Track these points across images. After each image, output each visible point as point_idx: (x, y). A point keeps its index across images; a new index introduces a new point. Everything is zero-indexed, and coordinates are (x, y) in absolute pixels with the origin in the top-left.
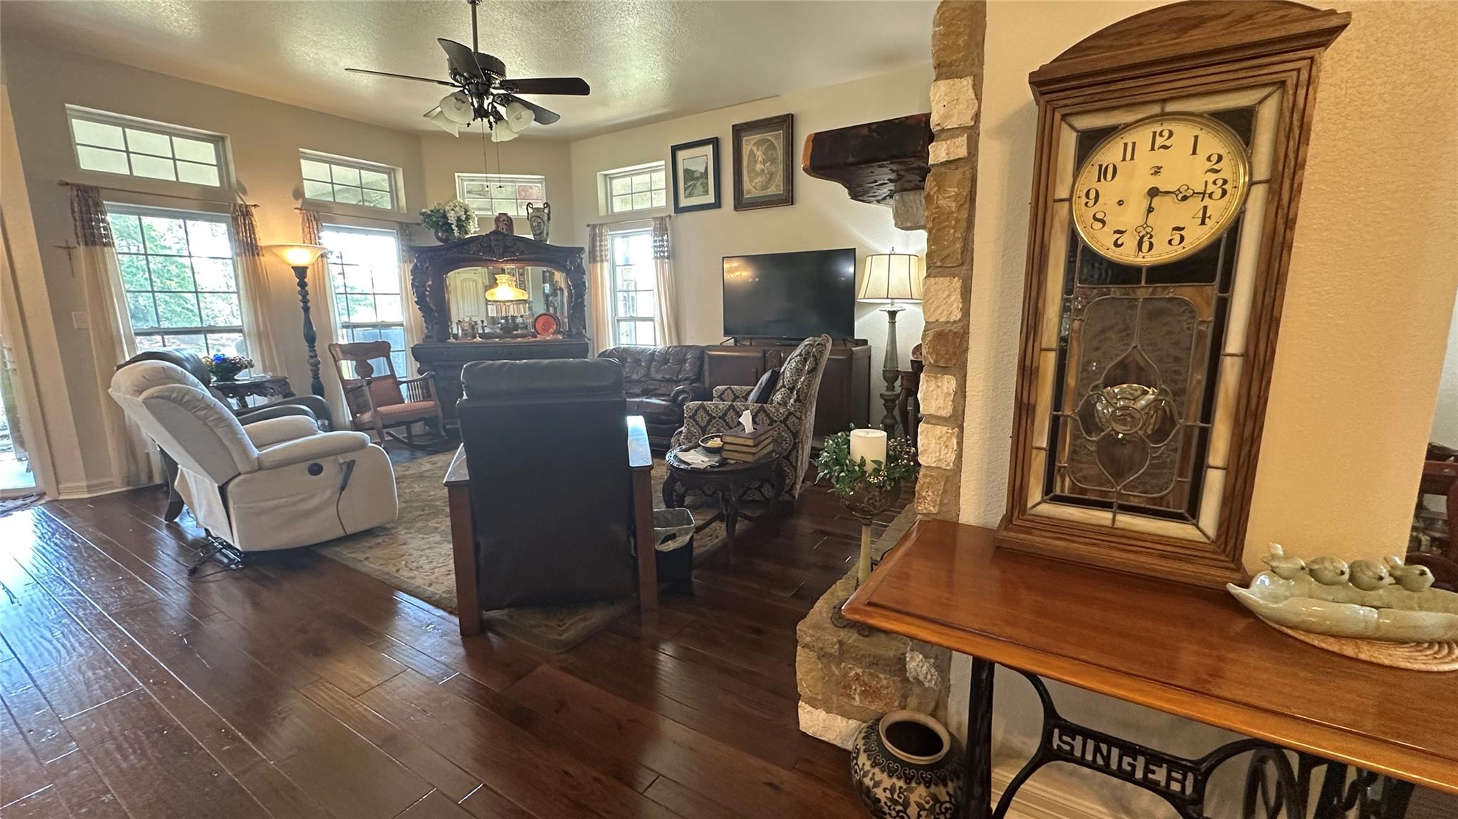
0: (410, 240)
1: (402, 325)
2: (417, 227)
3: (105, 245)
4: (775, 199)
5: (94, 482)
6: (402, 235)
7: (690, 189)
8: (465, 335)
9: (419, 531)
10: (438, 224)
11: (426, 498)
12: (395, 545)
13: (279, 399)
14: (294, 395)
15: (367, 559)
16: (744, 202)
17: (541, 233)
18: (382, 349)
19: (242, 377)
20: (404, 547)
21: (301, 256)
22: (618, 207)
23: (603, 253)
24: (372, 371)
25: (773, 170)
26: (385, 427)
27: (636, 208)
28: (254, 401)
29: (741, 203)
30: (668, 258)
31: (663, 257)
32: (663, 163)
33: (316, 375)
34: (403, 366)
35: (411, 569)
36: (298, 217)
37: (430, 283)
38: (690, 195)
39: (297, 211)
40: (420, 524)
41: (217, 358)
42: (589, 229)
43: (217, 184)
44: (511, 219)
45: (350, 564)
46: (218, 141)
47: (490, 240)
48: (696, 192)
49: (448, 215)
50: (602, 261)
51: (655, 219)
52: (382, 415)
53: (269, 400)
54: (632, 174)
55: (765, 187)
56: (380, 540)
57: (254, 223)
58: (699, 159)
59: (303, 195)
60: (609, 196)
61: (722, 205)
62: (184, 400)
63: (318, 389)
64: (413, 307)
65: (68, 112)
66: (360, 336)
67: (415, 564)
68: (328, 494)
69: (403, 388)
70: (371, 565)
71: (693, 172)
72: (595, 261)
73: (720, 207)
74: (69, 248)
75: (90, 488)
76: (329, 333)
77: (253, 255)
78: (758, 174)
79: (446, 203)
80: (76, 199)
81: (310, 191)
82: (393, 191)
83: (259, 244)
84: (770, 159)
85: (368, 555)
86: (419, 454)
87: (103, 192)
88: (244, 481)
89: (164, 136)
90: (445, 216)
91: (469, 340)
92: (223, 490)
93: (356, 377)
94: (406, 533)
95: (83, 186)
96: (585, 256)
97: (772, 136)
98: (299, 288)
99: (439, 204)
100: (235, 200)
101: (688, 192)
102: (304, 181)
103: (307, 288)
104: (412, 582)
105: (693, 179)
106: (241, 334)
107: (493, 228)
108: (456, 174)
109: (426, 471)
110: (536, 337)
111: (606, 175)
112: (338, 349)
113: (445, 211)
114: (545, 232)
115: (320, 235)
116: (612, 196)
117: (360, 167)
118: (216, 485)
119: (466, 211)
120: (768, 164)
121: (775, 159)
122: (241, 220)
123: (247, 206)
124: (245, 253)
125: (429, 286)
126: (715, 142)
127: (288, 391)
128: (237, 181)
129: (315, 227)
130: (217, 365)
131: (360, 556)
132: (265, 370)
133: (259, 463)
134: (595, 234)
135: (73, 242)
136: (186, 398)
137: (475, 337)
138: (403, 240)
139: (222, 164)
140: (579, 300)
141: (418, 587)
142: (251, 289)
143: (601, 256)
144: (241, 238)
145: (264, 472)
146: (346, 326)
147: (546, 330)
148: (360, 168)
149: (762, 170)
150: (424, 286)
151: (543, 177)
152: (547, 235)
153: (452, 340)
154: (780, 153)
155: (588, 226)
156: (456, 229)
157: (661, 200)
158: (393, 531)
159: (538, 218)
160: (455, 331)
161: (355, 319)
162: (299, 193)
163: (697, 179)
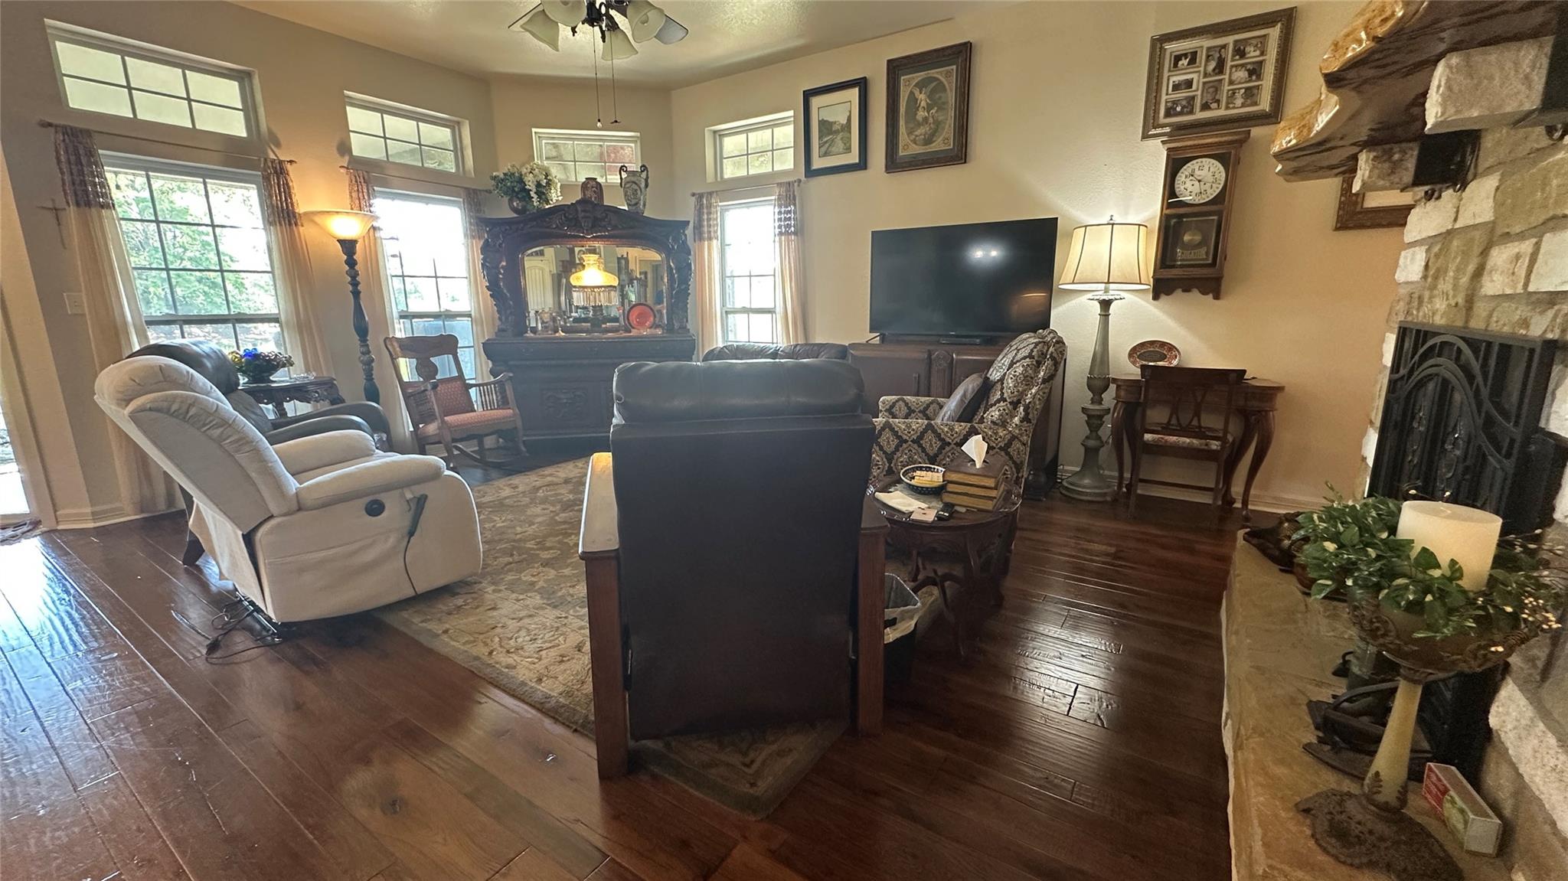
0: (478, 211)
1: (470, 316)
2: (488, 194)
3: (102, 206)
4: (942, 156)
5: (97, 508)
6: (469, 203)
7: (827, 145)
8: (545, 328)
9: (512, 587)
10: (513, 191)
11: (512, 536)
12: (481, 609)
13: (325, 406)
14: (343, 401)
15: (446, 632)
16: (898, 161)
17: (636, 204)
18: (448, 344)
19: (280, 378)
20: (495, 613)
21: (348, 226)
22: (730, 171)
23: (712, 229)
24: (436, 372)
25: (940, 118)
26: (455, 440)
27: (752, 172)
28: (295, 408)
29: (894, 164)
30: (795, 233)
31: (787, 233)
32: (791, 113)
33: (369, 377)
34: (471, 364)
35: (508, 652)
36: (344, 178)
37: (504, 264)
38: (826, 154)
39: (342, 170)
40: (510, 577)
41: (248, 354)
42: (694, 198)
43: (244, 134)
44: (600, 185)
45: (423, 639)
46: (242, 77)
47: (577, 210)
48: (834, 149)
49: (526, 179)
50: (710, 239)
51: (780, 185)
52: (449, 427)
53: (314, 406)
54: (747, 130)
55: (928, 141)
56: (460, 601)
57: (291, 184)
58: (841, 107)
59: (349, 150)
60: (719, 158)
61: (869, 165)
62: (190, 414)
63: (373, 394)
64: (482, 292)
65: (49, 31)
66: (421, 328)
67: (512, 642)
68: (392, 540)
69: (473, 392)
70: (453, 643)
71: (831, 124)
72: (701, 239)
73: (865, 168)
74: (56, 210)
75: (95, 516)
76: (384, 322)
77: (290, 224)
78: (919, 125)
79: (523, 165)
80: (62, 145)
81: (359, 147)
82: (458, 150)
83: (297, 211)
84: (935, 103)
85: (447, 626)
86: (494, 473)
87: (97, 138)
88: (279, 525)
89: (176, 69)
90: (521, 181)
91: (550, 334)
92: (249, 539)
93: (416, 378)
94: (494, 591)
95: (72, 128)
96: (689, 231)
97: (941, 73)
98: (347, 268)
99: (513, 166)
100: (267, 154)
101: (823, 149)
102: (351, 134)
103: (356, 267)
104: (512, 673)
105: (831, 132)
106: (277, 325)
107: (579, 197)
108: (534, 130)
109: (506, 498)
110: (630, 332)
111: (715, 132)
112: (396, 344)
113: (521, 175)
114: (642, 203)
115: (372, 201)
116: (722, 158)
117: (419, 118)
118: (240, 533)
119: (547, 176)
120: (933, 111)
121: (944, 103)
122: (274, 180)
123: (281, 162)
124: (280, 223)
125: (503, 267)
126: (862, 84)
127: (335, 396)
128: (269, 130)
129: (365, 190)
130: (248, 363)
131: (435, 627)
132: (308, 370)
133: (298, 502)
134: (702, 205)
135: (61, 202)
136: (193, 411)
137: (556, 331)
138: (470, 210)
139: (249, 109)
140: (683, 287)
141: (523, 684)
142: (289, 272)
143: (709, 232)
144: (274, 202)
145: (306, 513)
146: (404, 316)
147: (641, 324)
148: (418, 120)
149: (926, 119)
150: (497, 267)
151: (638, 134)
152: (644, 205)
153: (529, 334)
154: (951, 97)
155: (693, 195)
156: (535, 196)
157: (787, 162)
158: (477, 587)
159: (633, 184)
160: (533, 324)
161: (414, 308)
162: (344, 148)
163: (837, 132)
